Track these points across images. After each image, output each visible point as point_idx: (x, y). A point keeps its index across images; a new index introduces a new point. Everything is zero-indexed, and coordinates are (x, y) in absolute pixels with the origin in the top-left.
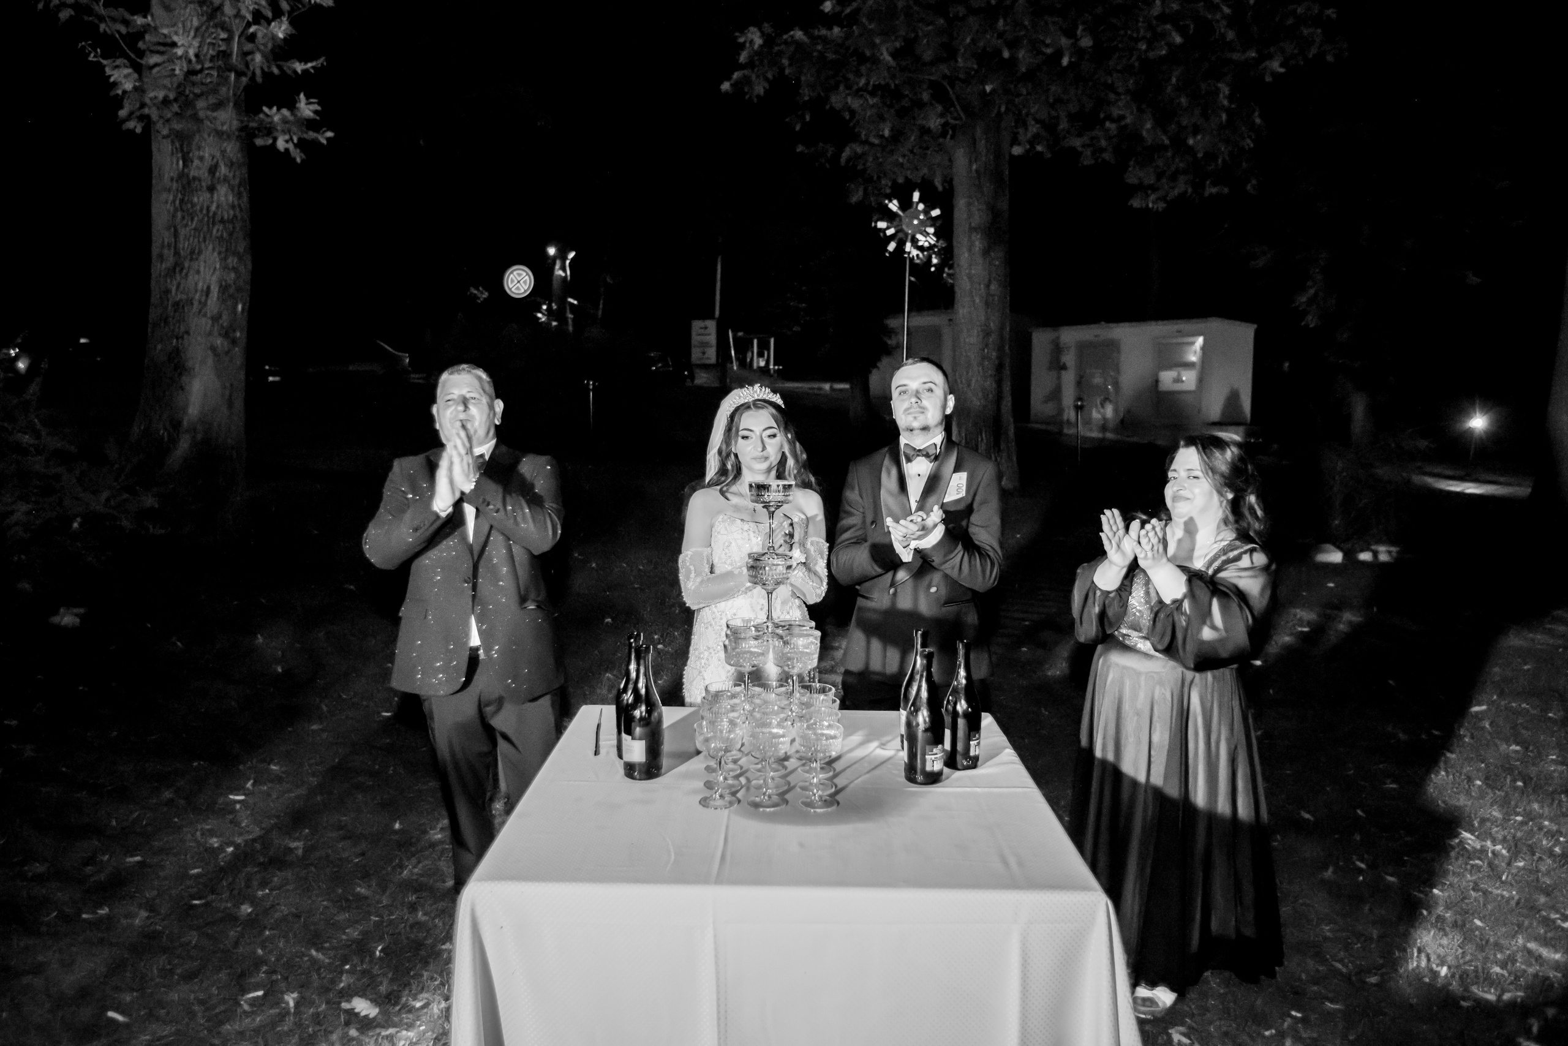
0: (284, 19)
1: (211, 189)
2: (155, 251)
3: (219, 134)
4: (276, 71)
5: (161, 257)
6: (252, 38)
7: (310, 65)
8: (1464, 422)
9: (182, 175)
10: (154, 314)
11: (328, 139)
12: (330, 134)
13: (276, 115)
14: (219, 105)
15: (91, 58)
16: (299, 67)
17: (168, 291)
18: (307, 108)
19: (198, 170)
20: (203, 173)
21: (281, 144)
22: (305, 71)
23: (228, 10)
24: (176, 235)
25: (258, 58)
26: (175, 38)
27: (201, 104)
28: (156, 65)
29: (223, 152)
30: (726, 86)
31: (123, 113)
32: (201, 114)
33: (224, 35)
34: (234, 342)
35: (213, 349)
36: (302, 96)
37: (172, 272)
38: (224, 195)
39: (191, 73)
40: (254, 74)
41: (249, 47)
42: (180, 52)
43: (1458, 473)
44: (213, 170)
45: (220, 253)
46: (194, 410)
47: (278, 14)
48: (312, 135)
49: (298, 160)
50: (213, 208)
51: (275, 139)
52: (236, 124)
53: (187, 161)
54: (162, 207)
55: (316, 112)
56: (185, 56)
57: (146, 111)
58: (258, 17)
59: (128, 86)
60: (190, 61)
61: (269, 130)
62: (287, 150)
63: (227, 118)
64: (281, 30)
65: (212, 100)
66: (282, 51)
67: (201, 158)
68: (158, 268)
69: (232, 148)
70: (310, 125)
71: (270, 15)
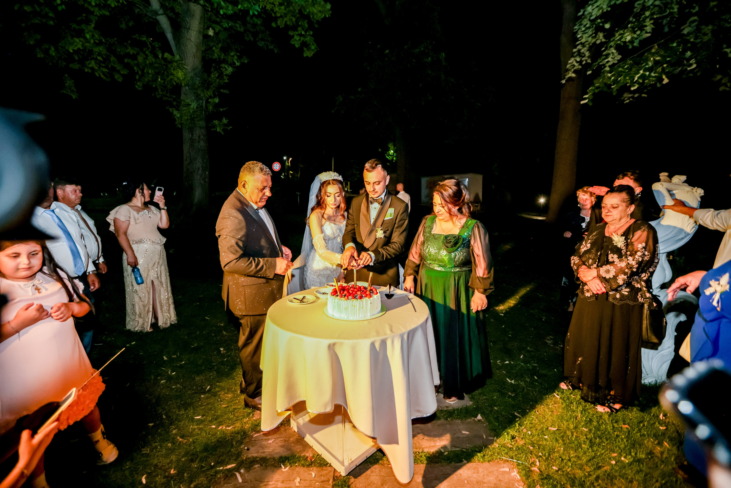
0: (217, 97)
1: (199, 142)
2: (185, 159)
3: (201, 128)
4: (215, 111)
5: (186, 160)
6: (209, 102)
7: (224, 109)
8: (538, 200)
9: (191, 138)
10: (185, 175)
11: (230, 129)
12: (231, 127)
13: (216, 122)
14: (201, 120)
15: (167, 108)
16: (221, 110)
17: (189, 169)
18: (225, 121)
19: (195, 137)
20: (197, 138)
21: (218, 130)
22: (223, 111)
23: (202, 95)
24: (190, 154)
25: (211, 108)
26: (190, 103)
27: (196, 120)
28: (185, 110)
29: (202, 132)
30: (333, 111)
31: (176, 123)
32: (196, 122)
33: (201, 102)
34: (206, 182)
35: (201, 183)
36: (224, 118)
37: (189, 164)
38: (202, 143)
39: (195, 112)
40: (209, 112)
41: (208, 105)
42: (192, 107)
43: (538, 215)
44: (199, 137)
45: (201, 159)
46: (196, 200)
47: (215, 96)
48: (226, 127)
49: (223, 134)
50: (200, 147)
51: (217, 129)
52: (204, 125)
53: (192, 135)
54: (186, 148)
55: (227, 122)
56: (193, 108)
57: (182, 122)
58: (210, 97)
59: (179, 116)
60: (194, 109)
61: (214, 126)
62: (220, 132)
63: (202, 123)
64: (217, 100)
65: (199, 118)
66: (216, 106)
67: (196, 134)
68: (186, 163)
69: (203, 131)
70: (225, 125)
71: (213, 96)
